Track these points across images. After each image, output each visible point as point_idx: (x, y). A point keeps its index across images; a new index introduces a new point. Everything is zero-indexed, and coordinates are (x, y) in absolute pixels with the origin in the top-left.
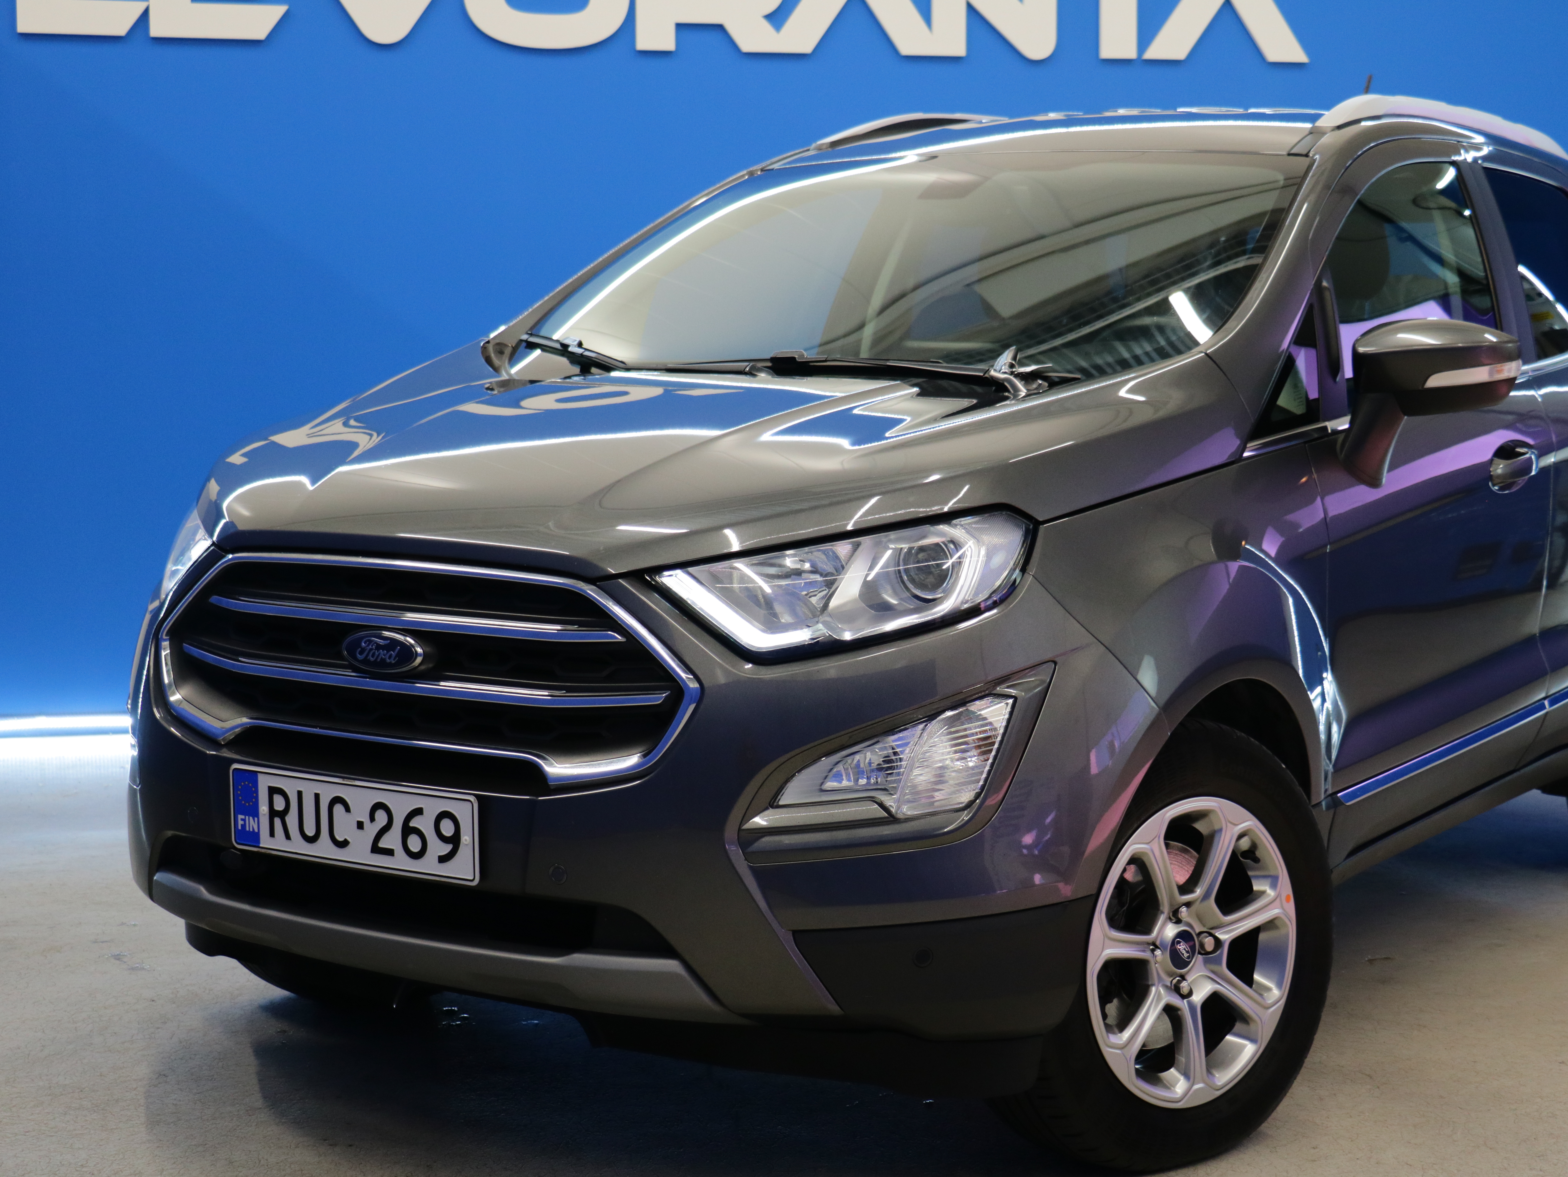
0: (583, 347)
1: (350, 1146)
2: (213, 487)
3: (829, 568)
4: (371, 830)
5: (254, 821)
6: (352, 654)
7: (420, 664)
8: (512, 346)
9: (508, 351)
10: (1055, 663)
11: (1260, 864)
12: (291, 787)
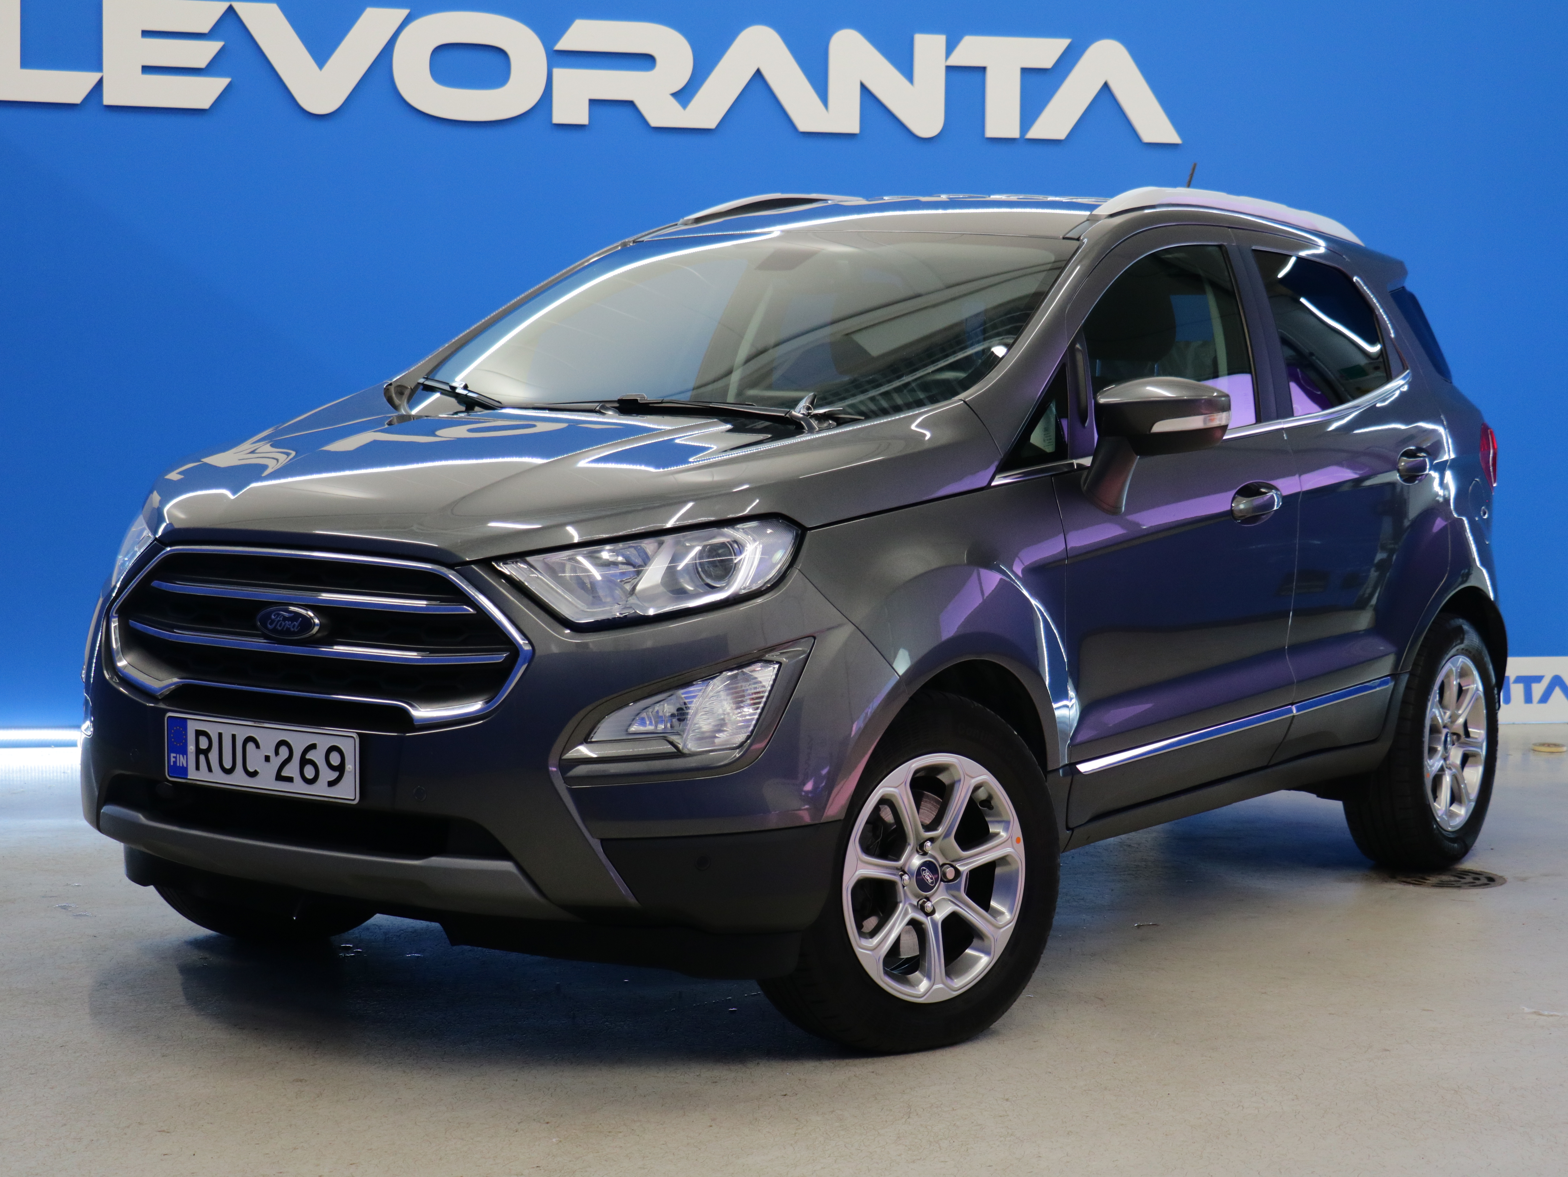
0: (468, 389)
1: (257, 1029)
2: (156, 497)
3: (638, 561)
4: (276, 762)
5: (184, 759)
6: (264, 625)
7: (317, 632)
8: (411, 388)
9: (407, 393)
10: (815, 638)
11: (993, 810)
12: (213, 730)
